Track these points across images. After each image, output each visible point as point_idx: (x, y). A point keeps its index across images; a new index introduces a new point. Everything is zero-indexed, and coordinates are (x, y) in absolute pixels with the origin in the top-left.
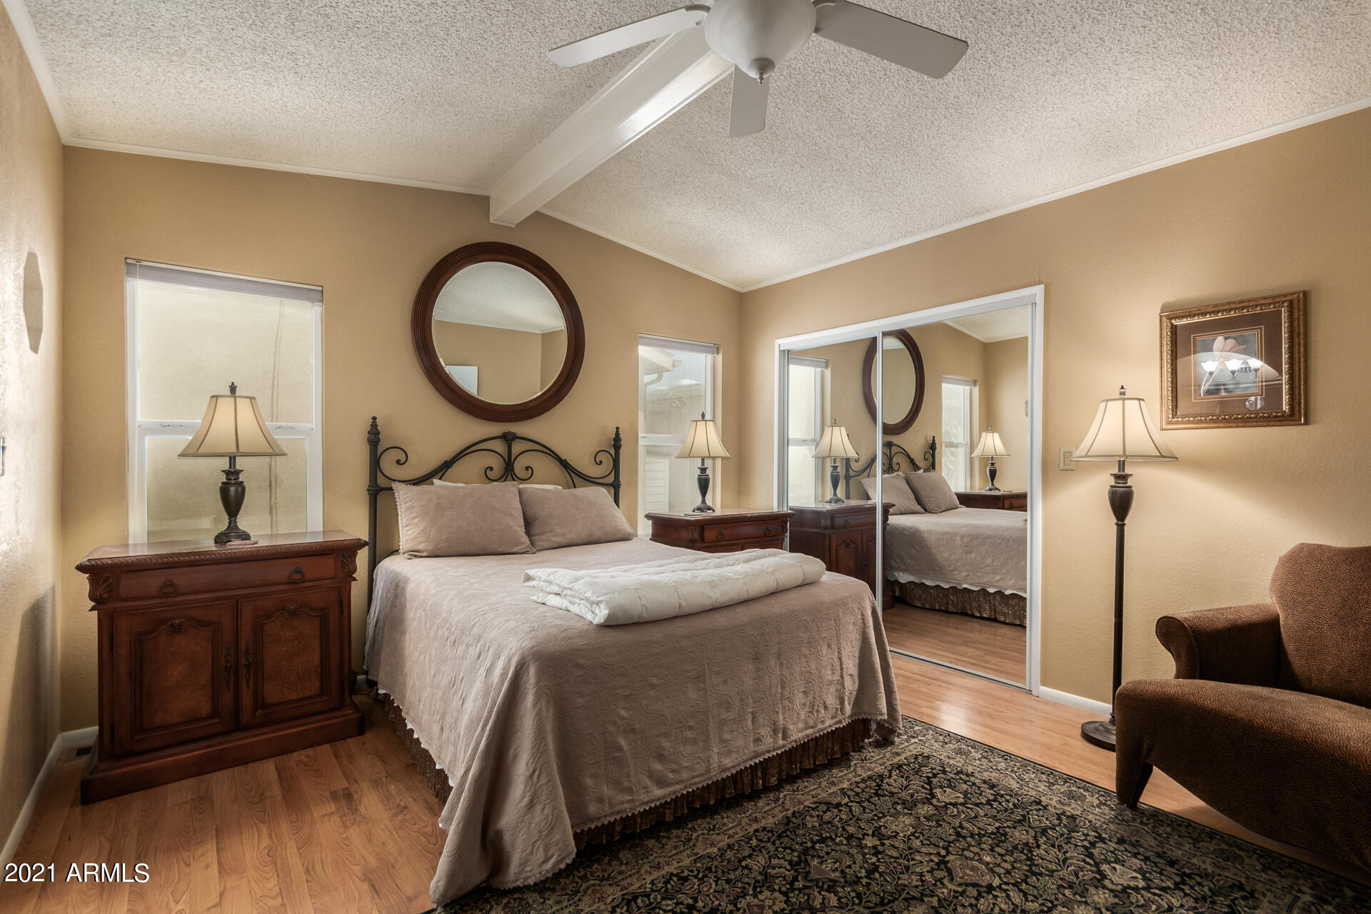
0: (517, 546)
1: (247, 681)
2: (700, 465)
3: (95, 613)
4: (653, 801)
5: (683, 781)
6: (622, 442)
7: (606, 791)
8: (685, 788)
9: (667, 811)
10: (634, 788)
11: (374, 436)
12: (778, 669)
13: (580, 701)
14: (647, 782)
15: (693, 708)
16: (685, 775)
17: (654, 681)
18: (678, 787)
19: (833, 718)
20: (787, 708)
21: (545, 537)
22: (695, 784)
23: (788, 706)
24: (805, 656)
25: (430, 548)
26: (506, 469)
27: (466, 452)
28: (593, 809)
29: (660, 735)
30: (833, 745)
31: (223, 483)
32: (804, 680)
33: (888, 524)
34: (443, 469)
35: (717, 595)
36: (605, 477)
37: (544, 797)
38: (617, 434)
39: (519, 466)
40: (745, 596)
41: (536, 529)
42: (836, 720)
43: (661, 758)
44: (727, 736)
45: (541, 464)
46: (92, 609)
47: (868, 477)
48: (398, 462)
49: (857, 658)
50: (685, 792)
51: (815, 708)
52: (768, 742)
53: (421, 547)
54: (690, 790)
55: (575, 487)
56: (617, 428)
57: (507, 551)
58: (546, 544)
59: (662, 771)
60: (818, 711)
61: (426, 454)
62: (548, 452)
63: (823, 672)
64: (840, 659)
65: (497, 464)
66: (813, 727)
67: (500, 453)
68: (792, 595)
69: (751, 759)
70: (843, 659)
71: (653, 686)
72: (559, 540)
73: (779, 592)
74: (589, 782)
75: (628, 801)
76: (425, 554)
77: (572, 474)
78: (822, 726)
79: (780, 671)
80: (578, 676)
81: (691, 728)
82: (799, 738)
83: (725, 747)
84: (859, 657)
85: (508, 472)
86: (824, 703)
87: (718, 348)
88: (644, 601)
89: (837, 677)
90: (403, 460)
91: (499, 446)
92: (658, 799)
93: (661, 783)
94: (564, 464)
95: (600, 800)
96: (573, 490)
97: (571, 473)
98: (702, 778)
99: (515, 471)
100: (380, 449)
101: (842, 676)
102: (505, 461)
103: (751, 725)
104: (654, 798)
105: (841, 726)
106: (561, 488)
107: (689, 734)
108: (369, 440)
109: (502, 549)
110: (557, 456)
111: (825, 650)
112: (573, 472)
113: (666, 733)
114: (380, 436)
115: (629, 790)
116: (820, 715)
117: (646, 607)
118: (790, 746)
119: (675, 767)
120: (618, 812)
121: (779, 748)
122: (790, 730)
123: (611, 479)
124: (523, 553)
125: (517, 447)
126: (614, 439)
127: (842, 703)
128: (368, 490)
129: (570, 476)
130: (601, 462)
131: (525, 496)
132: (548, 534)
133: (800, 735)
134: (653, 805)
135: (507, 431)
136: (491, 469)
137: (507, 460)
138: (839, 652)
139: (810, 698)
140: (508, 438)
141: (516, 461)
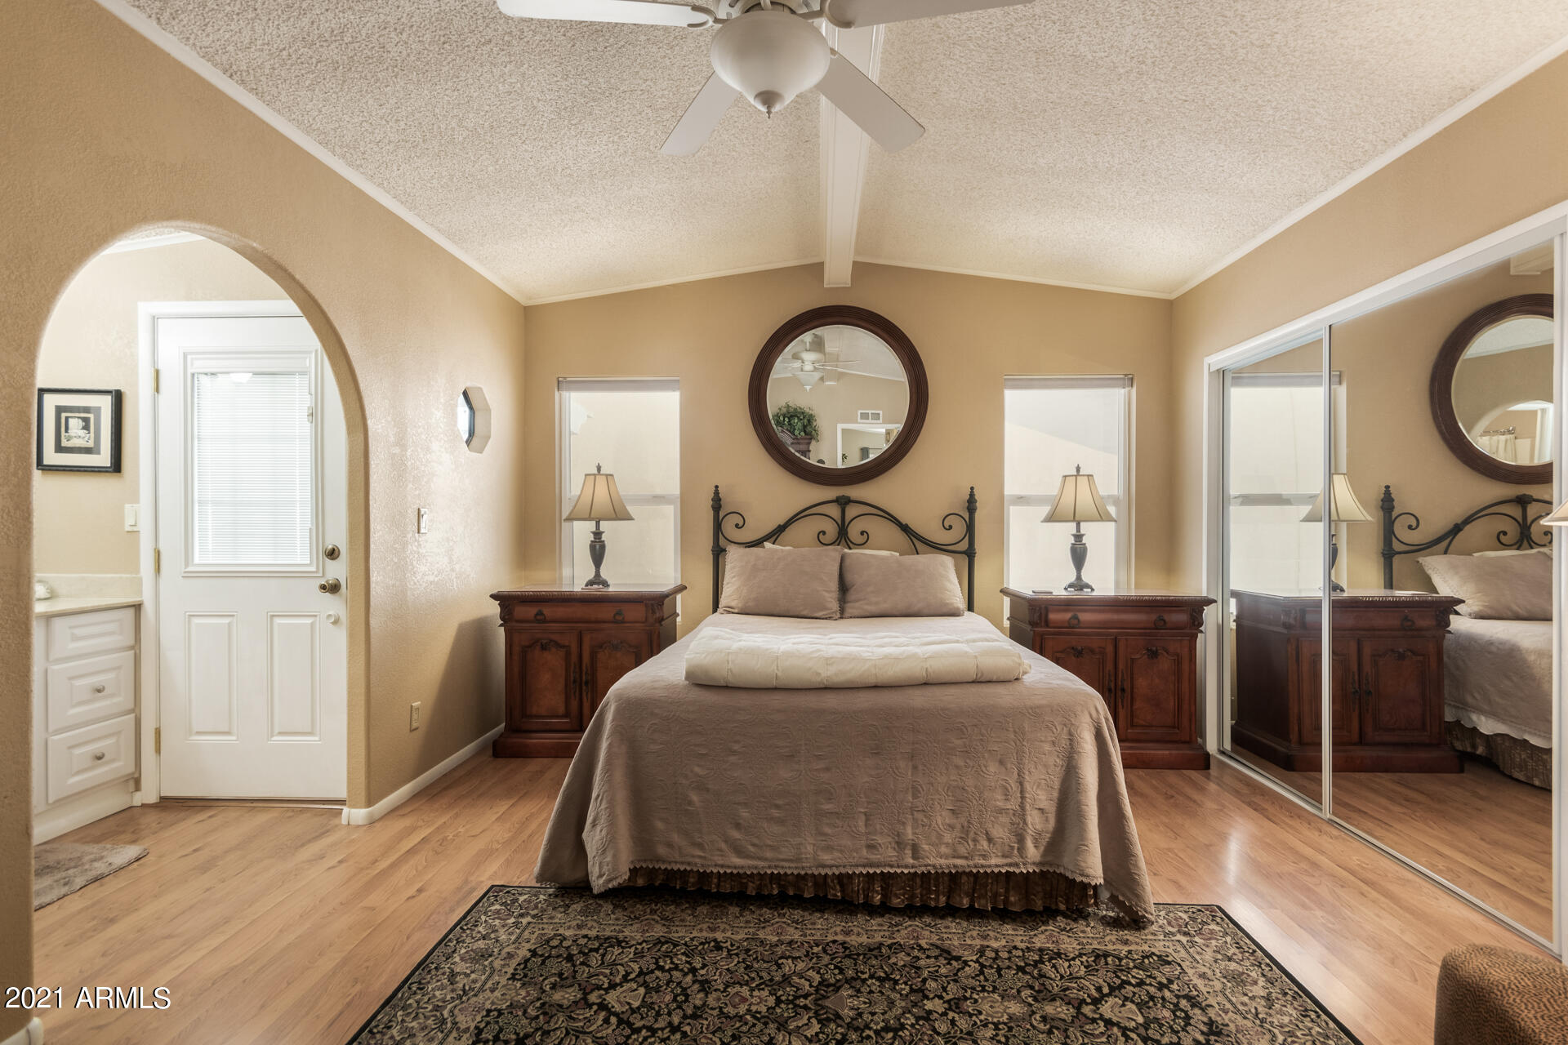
0: (822, 610)
1: (587, 693)
2: (1074, 532)
3: (503, 628)
4: (729, 867)
5: (766, 859)
6: (977, 504)
7: (676, 838)
8: (770, 867)
9: (751, 884)
10: (706, 846)
11: (717, 503)
12: (910, 773)
13: (654, 747)
14: (723, 846)
15: (781, 787)
16: (769, 854)
17: (736, 747)
18: (765, 864)
19: (1004, 856)
20: (920, 822)
21: (857, 604)
22: (782, 867)
23: (922, 821)
24: (957, 767)
25: (740, 605)
26: (839, 533)
27: (799, 516)
28: (662, 850)
29: (739, 804)
30: (1007, 891)
31: (592, 541)
32: (953, 796)
33: (1450, 632)
34: (776, 534)
35: (829, 673)
36: (955, 544)
37: (602, 821)
38: (972, 495)
39: (854, 532)
40: (872, 681)
41: (852, 595)
42: (1009, 860)
43: (738, 826)
44: (828, 830)
45: (879, 529)
46: (501, 625)
47: (1446, 552)
48: (737, 526)
49: (1057, 791)
50: (769, 872)
51: (972, 835)
52: (890, 854)
53: (733, 604)
54: (776, 872)
55: (918, 553)
56: (972, 488)
57: (810, 615)
58: (856, 612)
59: (740, 840)
60: (975, 840)
61: (763, 519)
62: (886, 516)
63: (987, 794)
64: (1021, 784)
65: (831, 529)
66: (966, 858)
67: (835, 518)
68: (952, 690)
69: (864, 866)
70: (1028, 786)
71: (734, 753)
72: (873, 609)
73: (931, 684)
74: (660, 825)
75: (700, 857)
76: (736, 611)
77: (915, 540)
78: (982, 862)
79: (912, 775)
80: (653, 724)
81: (777, 807)
82: (940, 866)
83: (823, 841)
84: (1060, 790)
85: (842, 536)
86: (987, 833)
87: (1132, 379)
88: (730, 666)
89: (1013, 805)
90: (741, 524)
91: (834, 510)
92: (735, 868)
93: (739, 851)
94: (905, 528)
95: (670, 845)
96: (916, 556)
97: (912, 538)
98: (792, 865)
99: (849, 535)
100: (721, 515)
101: (1022, 806)
102: (838, 525)
103: (864, 827)
104: (730, 864)
105: (1017, 871)
106: (898, 554)
107: (775, 813)
108: (713, 507)
109: (805, 613)
110: (895, 518)
111: (993, 768)
112: (913, 536)
113: (745, 803)
114: (722, 502)
115: (700, 846)
116: (978, 847)
117: (731, 671)
118: (924, 869)
119: (756, 841)
120: (689, 864)
121: (906, 867)
122: (924, 851)
123: (964, 546)
124: (826, 619)
125: (852, 511)
126: (968, 501)
127: (1021, 840)
128: (712, 551)
129: (912, 540)
130: (951, 527)
131: (847, 562)
132: (861, 602)
133: (943, 862)
134: (729, 871)
135: (841, 495)
136: (824, 533)
137: (840, 523)
138: (1019, 775)
139: (963, 820)
140: (843, 502)
141: (850, 525)
